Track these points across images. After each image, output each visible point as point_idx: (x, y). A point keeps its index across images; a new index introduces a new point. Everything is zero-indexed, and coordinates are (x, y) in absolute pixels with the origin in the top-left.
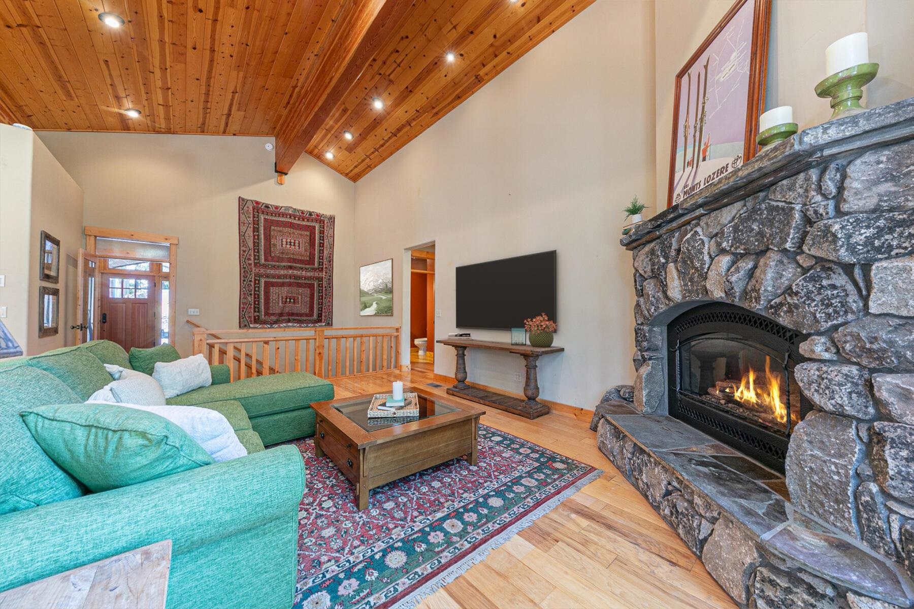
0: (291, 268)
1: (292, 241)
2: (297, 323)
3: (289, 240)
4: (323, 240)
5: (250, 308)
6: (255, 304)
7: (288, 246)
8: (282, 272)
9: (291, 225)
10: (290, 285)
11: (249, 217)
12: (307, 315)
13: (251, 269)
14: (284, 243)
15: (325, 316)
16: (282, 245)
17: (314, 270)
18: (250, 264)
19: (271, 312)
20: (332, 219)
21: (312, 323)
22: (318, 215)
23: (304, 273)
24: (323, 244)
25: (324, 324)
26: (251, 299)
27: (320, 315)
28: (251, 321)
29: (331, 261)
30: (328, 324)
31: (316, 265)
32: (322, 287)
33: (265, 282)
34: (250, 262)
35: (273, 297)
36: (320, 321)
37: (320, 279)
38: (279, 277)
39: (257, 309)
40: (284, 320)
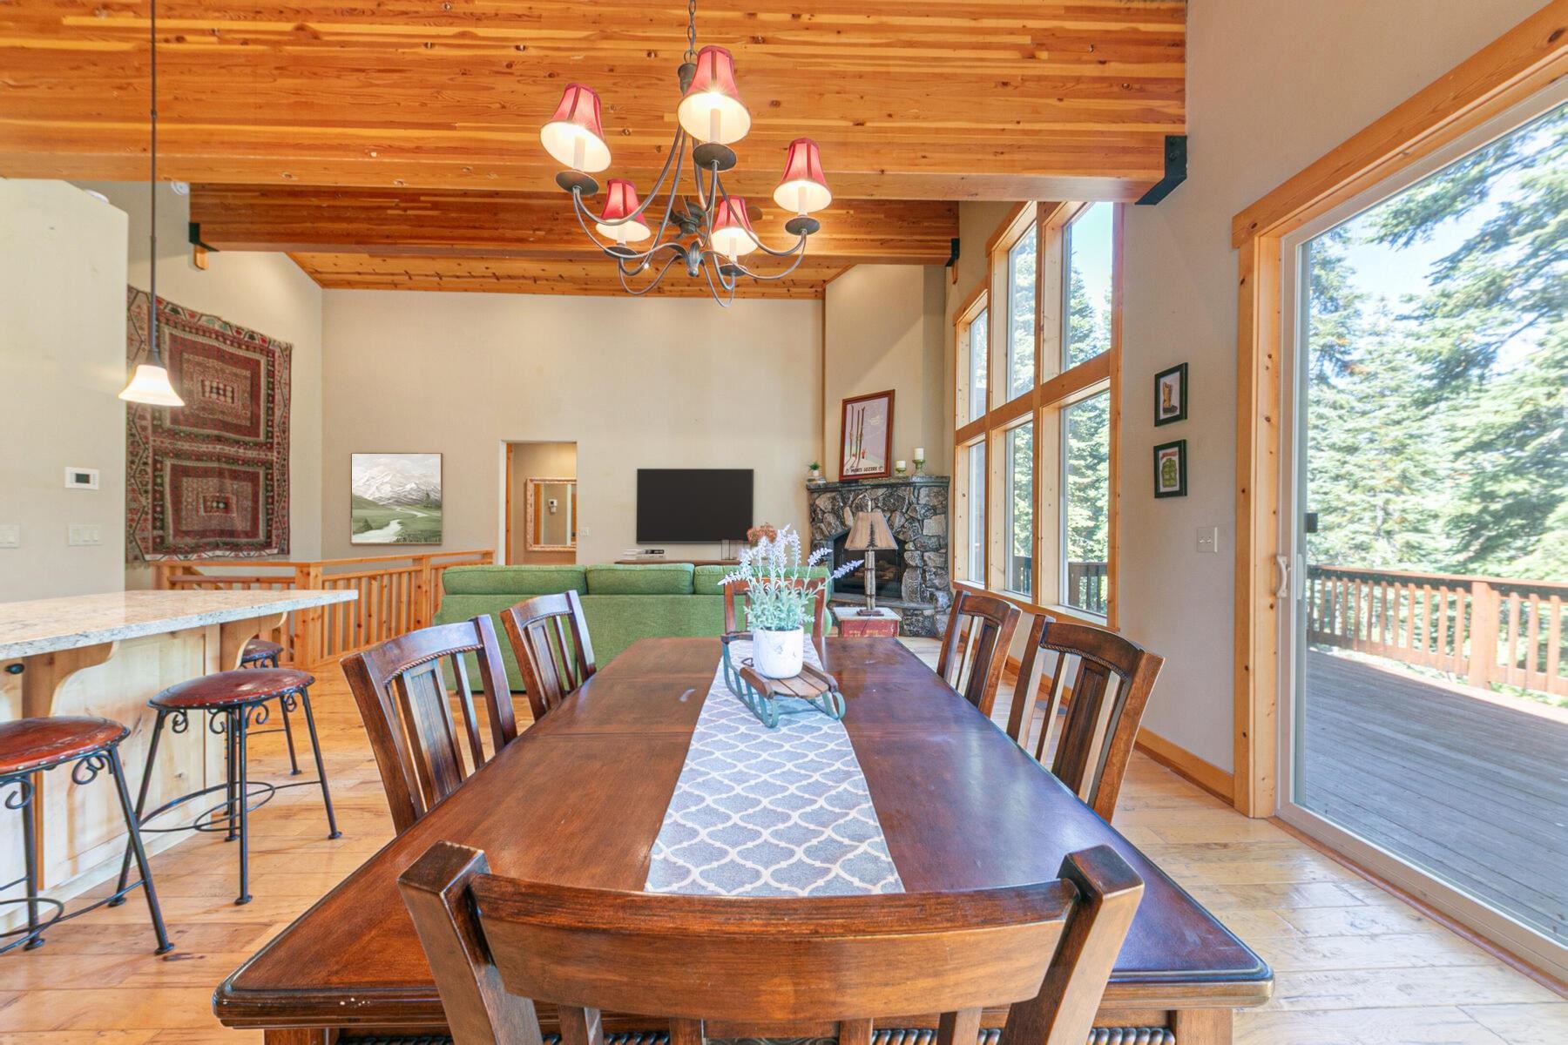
0: (219, 439)
1: (221, 386)
2: (231, 549)
3: (215, 385)
4: (273, 390)
5: (146, 520)
6: (154, 511)
7: (214, 396)
8: (205, 448)
9: (220, 355)
10: (220, 474)
11: (142, 329)
12: (247, 534)
13: (147, 438)
14: (208, 389)
15: (277, 536)
16: (204, 392)
17: (258, 445)
18: (144, 429)
19: (184, 528)
20: (287, 351)
21: (257, 549)
22: (264, 340)
23: (241, 451)
24: (273, 396)
25: (276, 551)
26: (146, 501)
27: (269, 535)
28: (146, 548)
29: (285, 430)
30: (283, 550)
31: (262, 438)
32: (272, 480)
33: (174, 467)
34: (144, 423)
35: (188, 497)
36: (268, 545)
37: (268, 465)
38: (199, 457)
39: (159, 522)
40: (208, 544)
